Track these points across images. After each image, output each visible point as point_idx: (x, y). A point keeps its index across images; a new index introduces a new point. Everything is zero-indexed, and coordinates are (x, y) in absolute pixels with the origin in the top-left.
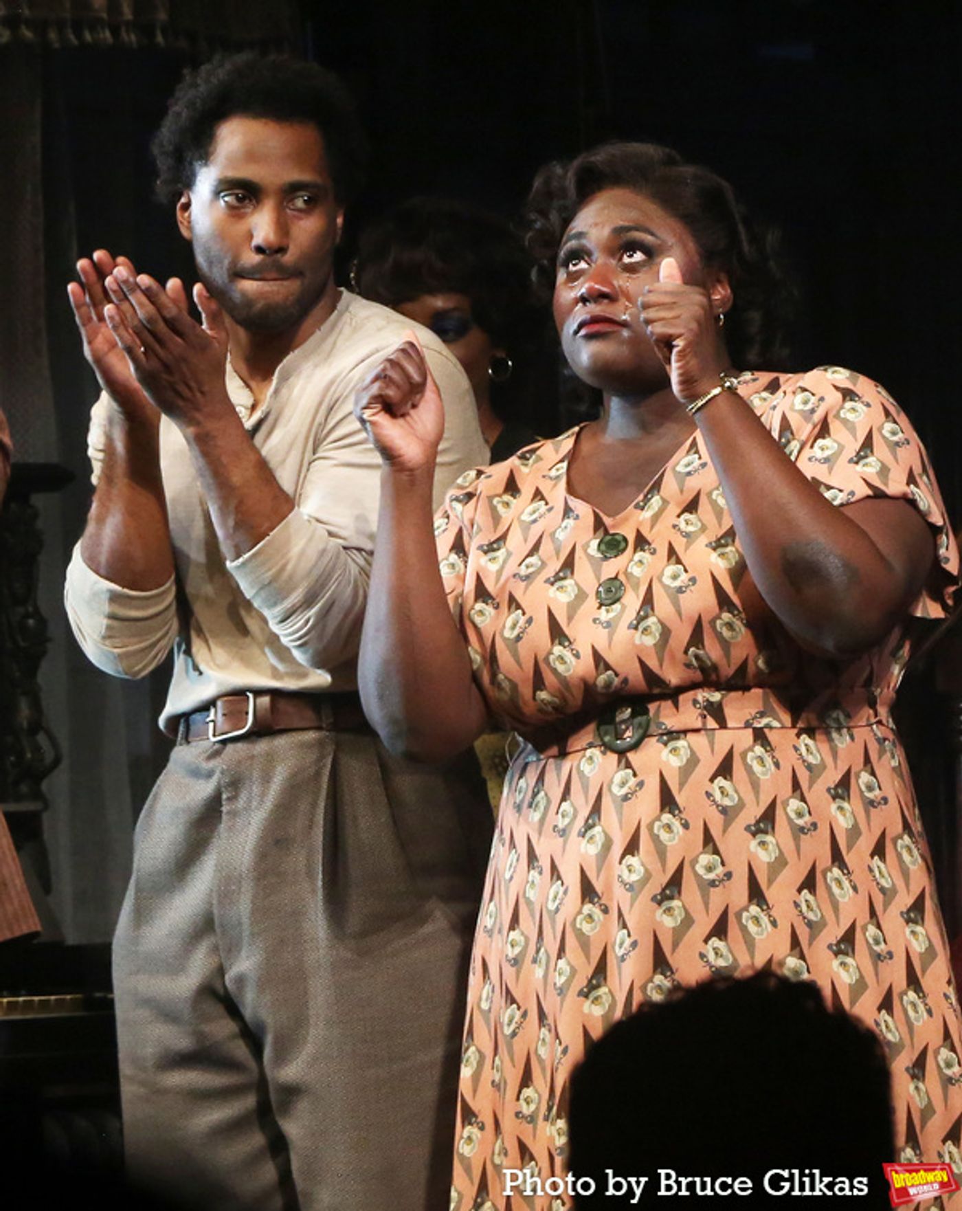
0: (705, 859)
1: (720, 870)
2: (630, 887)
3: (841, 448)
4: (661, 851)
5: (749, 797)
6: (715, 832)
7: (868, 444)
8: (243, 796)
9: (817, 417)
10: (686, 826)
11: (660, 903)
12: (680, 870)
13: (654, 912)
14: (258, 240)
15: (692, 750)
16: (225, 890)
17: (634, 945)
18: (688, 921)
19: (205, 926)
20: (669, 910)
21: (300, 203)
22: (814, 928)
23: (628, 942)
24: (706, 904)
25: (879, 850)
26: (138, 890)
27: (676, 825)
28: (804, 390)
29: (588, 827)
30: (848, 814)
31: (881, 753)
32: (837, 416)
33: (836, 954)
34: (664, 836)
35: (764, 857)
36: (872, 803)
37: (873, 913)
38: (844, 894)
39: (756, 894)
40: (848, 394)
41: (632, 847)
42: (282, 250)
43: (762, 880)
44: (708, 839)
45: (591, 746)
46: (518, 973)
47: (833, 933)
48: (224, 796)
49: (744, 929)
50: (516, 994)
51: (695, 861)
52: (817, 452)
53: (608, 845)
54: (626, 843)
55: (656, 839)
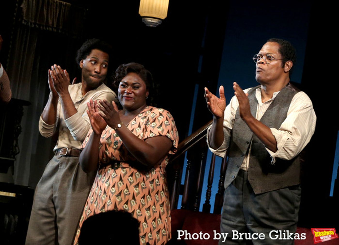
0: (126, 190)
1: (128, 193)
2: (112, 193)
3: (156, 125)
4: (119, 188)
5: (135, 181)
6: (128, 186)
7: (161, 125)
8: (63, 166)
9: (154, 118)
10: (123, 184)
11: (117, 197)
12: (121, 191)
13: (115, 198)
14: (96, 70)
15: (126, 171)
16: (56, 182)
17: (111, 203)
18: (121, 201)
19: (52, 187)
20: (118, 198)
21: (104, 66)
22: (143, 205)
23: (110, 202)
24: (125, 198)
25: (157, 193)
26: (42, 179)
27: (122, 183)
28: (154, 113)
29: (107, 181)
30: (152, 186)
31: (161, 177)
32: (157, 118)
33: (146, 210)
34: (119, 185)
35: (136, 192)
36: (157, 185)
37: (154, 204)
38: (150, 200)
39: (134, 198)
40: (161, 114)
41: (114, 186)
42: (100, 73)
43: (135, 195)
44: (127, 187)
45: (110, 167)
46: (91, 205)
47: (147, 206)
48: (60, 165)
49: (131, 204)
50: (90, 208)
51: (124, 190)
52: (152, 125)
53: (109, 185)
54: (113, 185)
55: (118, 185)
